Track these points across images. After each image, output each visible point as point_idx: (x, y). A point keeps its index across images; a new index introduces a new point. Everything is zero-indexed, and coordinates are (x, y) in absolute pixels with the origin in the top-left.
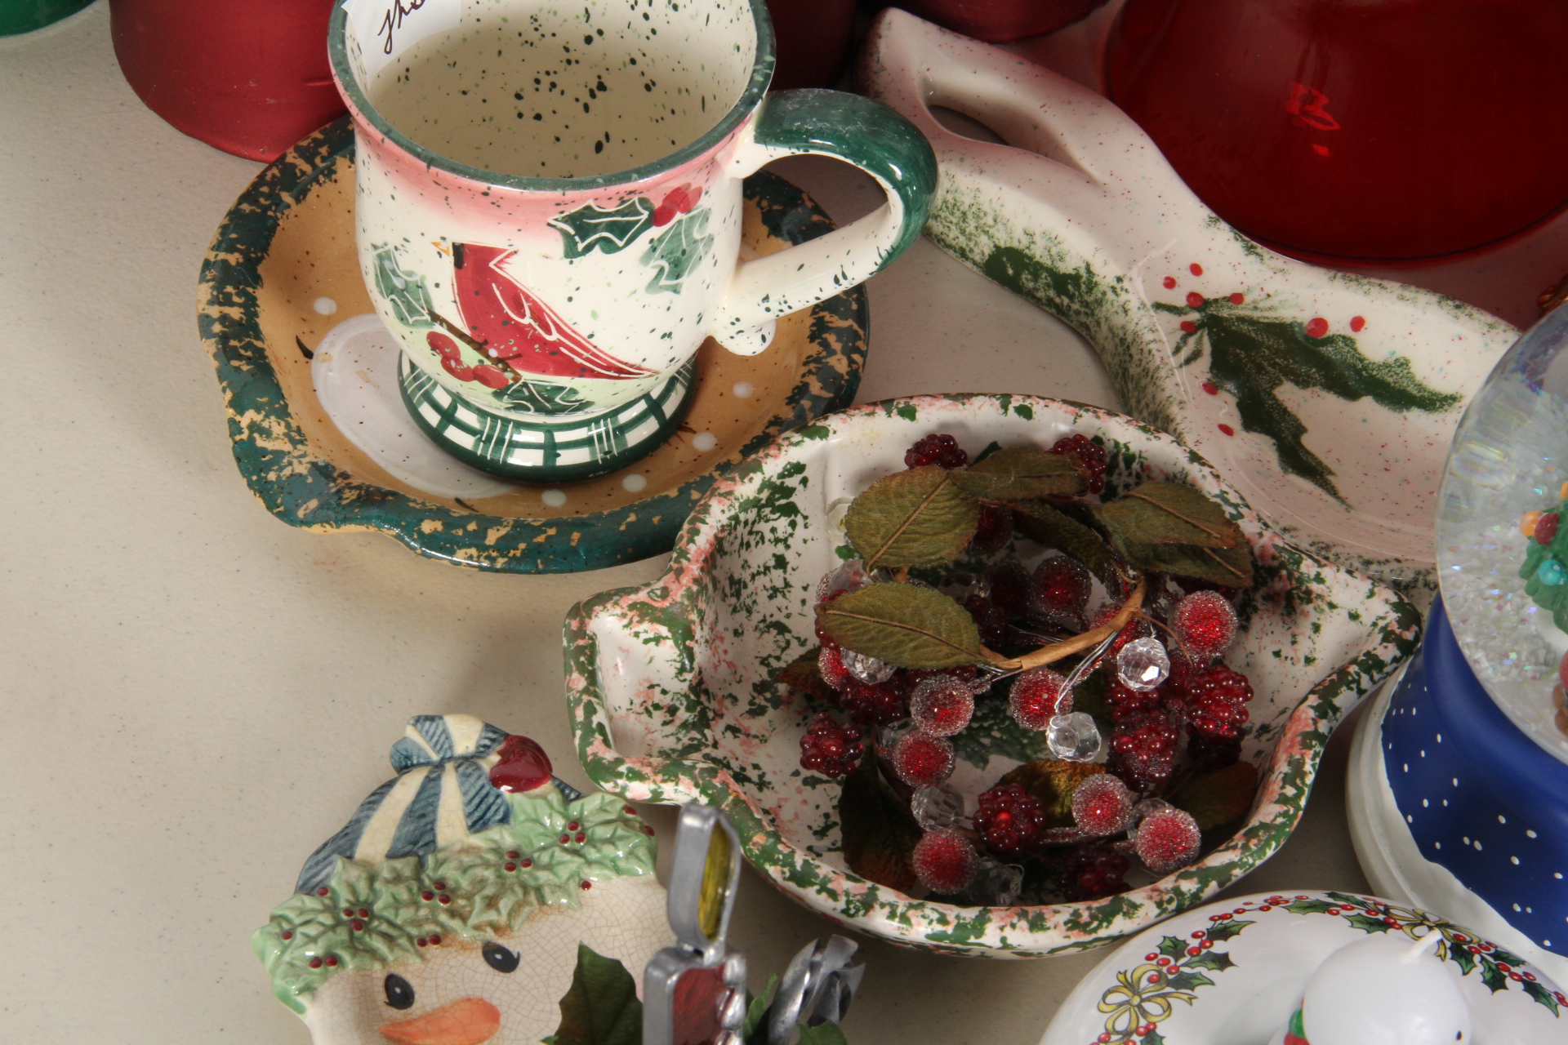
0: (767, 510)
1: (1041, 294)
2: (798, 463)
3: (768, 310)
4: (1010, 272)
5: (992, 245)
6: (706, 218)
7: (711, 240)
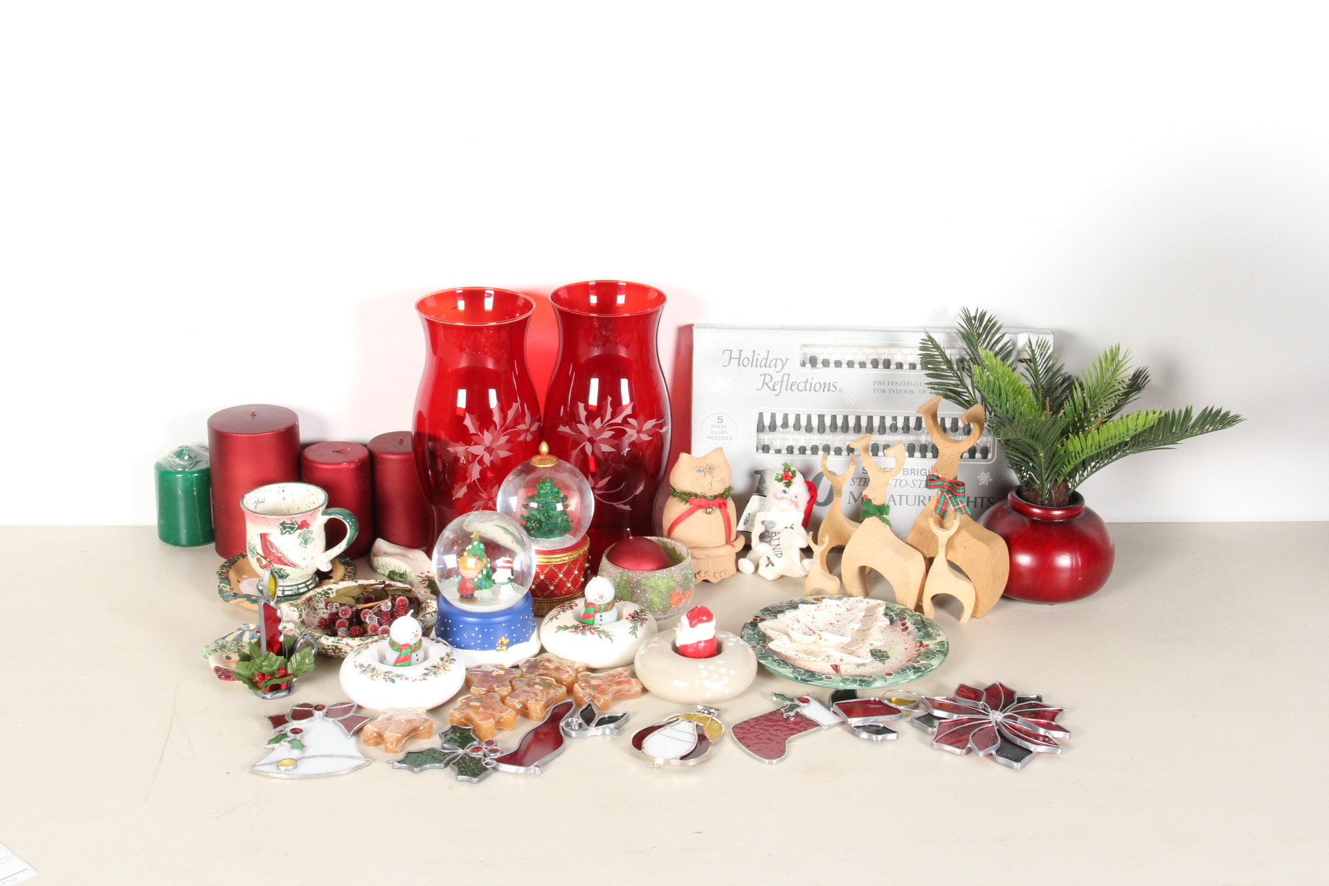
1: (397, 578)
2: (332, 588)
3: (327, 558)
4: (392, 575)
5: (389, 570)
6: (312, 533)
7: (313, 539)
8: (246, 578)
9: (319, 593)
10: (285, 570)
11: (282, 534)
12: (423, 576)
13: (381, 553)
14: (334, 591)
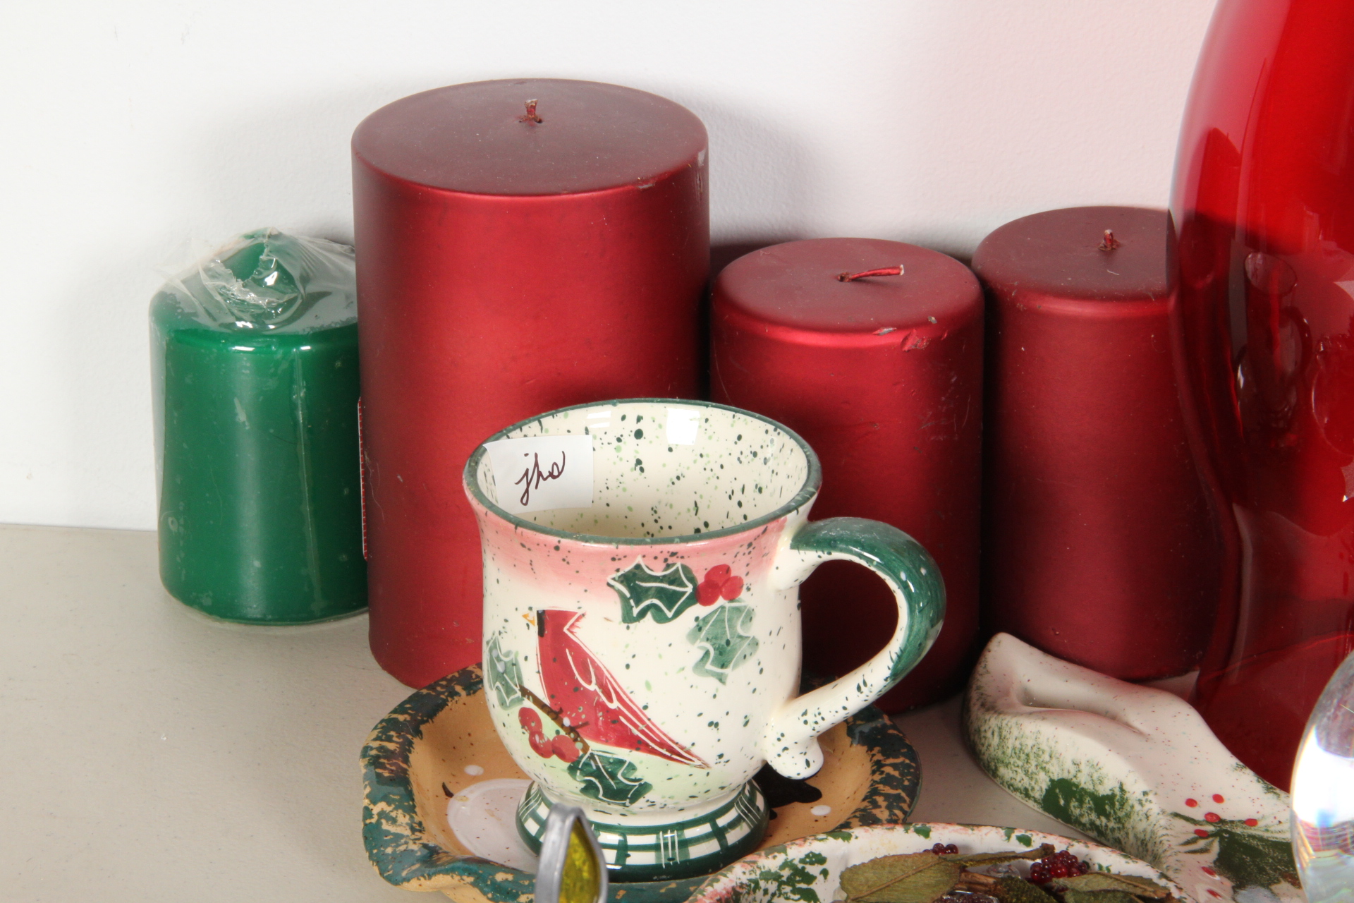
0: (787, 889)
1: (1085, 820)
2: (820, 855)
3: (806, 722)
4: (1062, 802)
5: (1048, 780)
6: (749, 617)
7: (755, 643)
8: (475, 779)
9: (768, 876)
10: (632, 767)
11: (628, 618)
12: (1198, 813)
13: (1014, 698)
14: (835, 869)
